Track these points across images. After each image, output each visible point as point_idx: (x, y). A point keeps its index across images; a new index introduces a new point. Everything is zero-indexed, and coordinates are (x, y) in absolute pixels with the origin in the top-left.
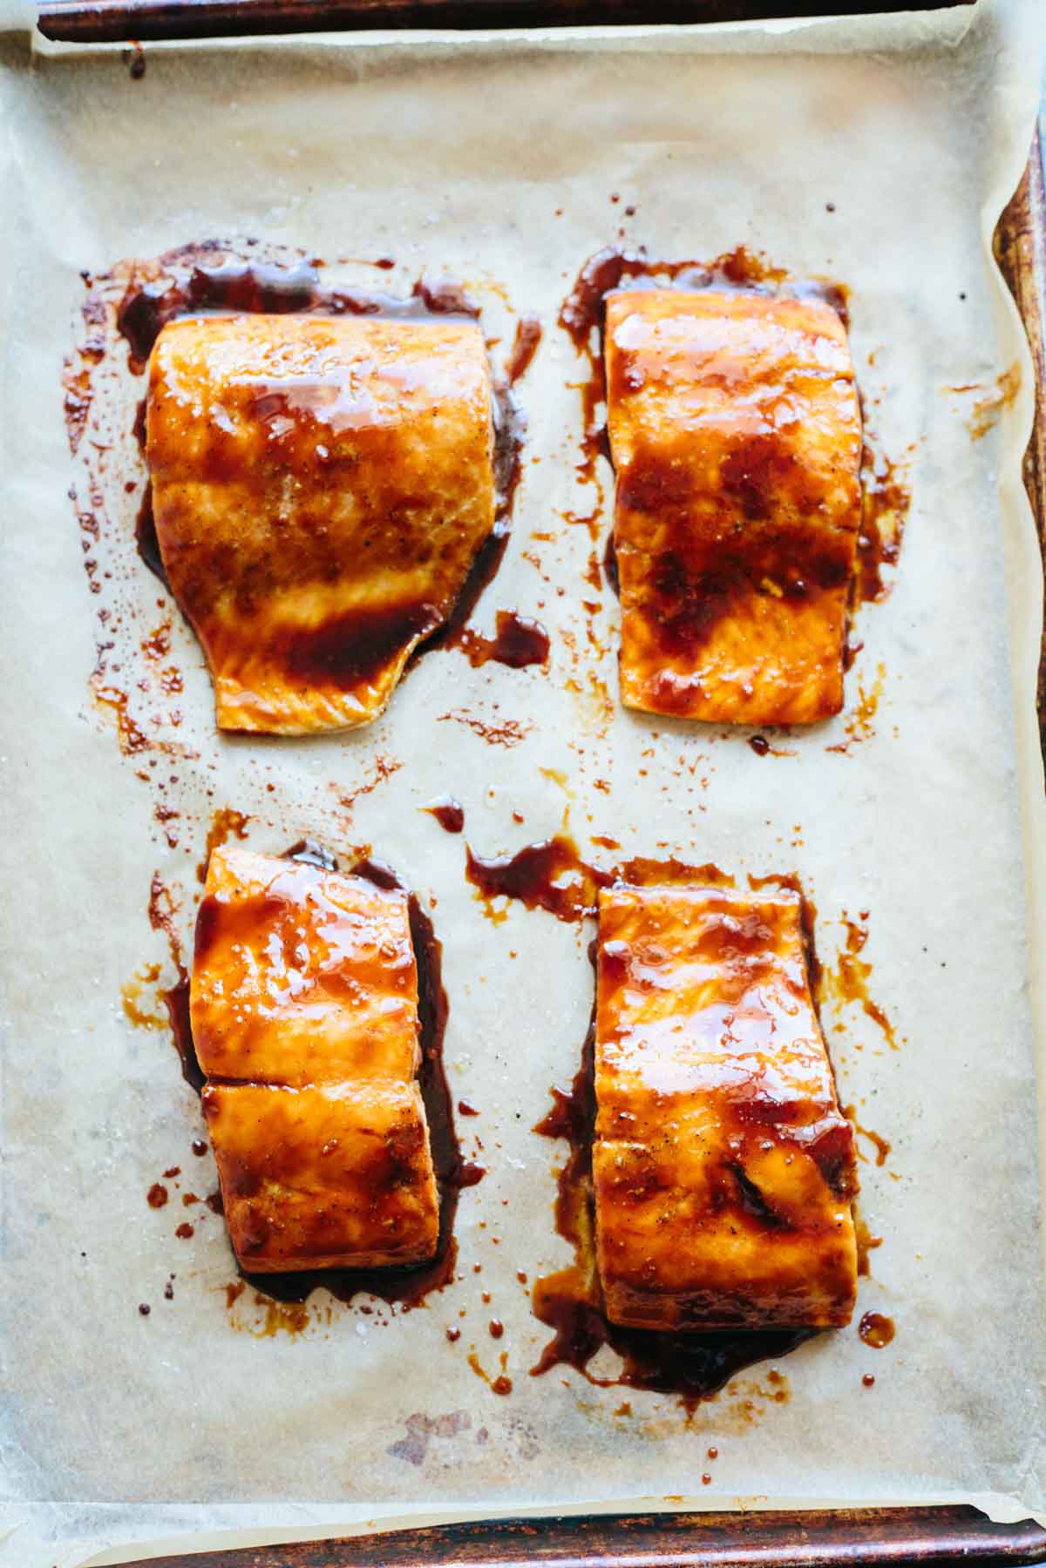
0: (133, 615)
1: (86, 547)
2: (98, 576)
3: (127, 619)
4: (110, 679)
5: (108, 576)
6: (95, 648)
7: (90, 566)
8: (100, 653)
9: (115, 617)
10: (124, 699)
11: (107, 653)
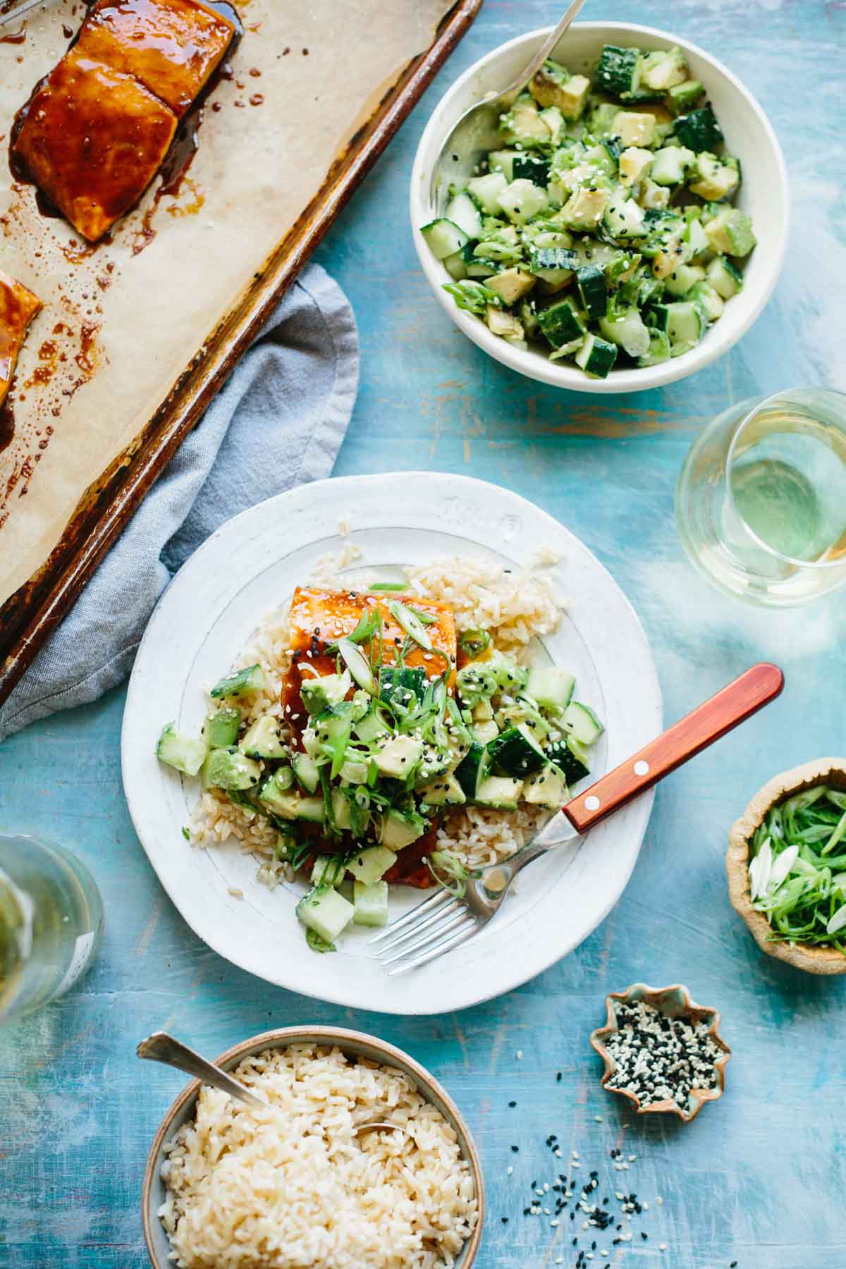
0: (41, 401)
1: (38, 457)
2: (44, 436)
3: (46, 402)
4: (78, 374)
5: (38, 434)
6: (74, 396)
7: (43, 445)
8: (73, 392)
9: (51, 407)
10: (77, 358)
11: (70, 389)
